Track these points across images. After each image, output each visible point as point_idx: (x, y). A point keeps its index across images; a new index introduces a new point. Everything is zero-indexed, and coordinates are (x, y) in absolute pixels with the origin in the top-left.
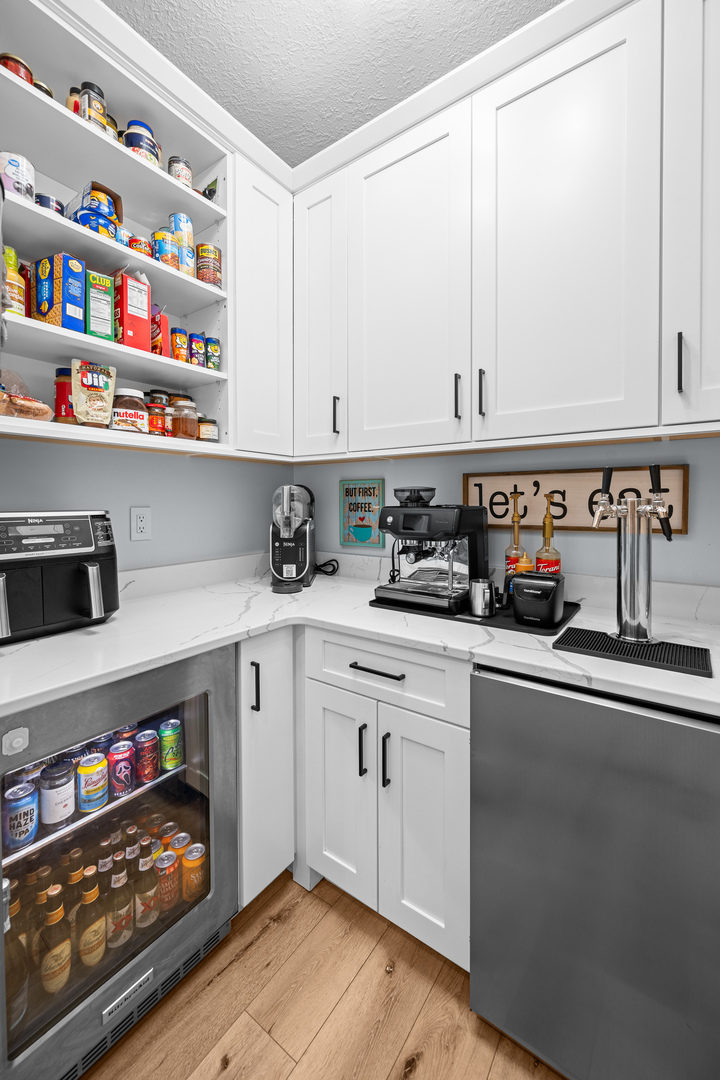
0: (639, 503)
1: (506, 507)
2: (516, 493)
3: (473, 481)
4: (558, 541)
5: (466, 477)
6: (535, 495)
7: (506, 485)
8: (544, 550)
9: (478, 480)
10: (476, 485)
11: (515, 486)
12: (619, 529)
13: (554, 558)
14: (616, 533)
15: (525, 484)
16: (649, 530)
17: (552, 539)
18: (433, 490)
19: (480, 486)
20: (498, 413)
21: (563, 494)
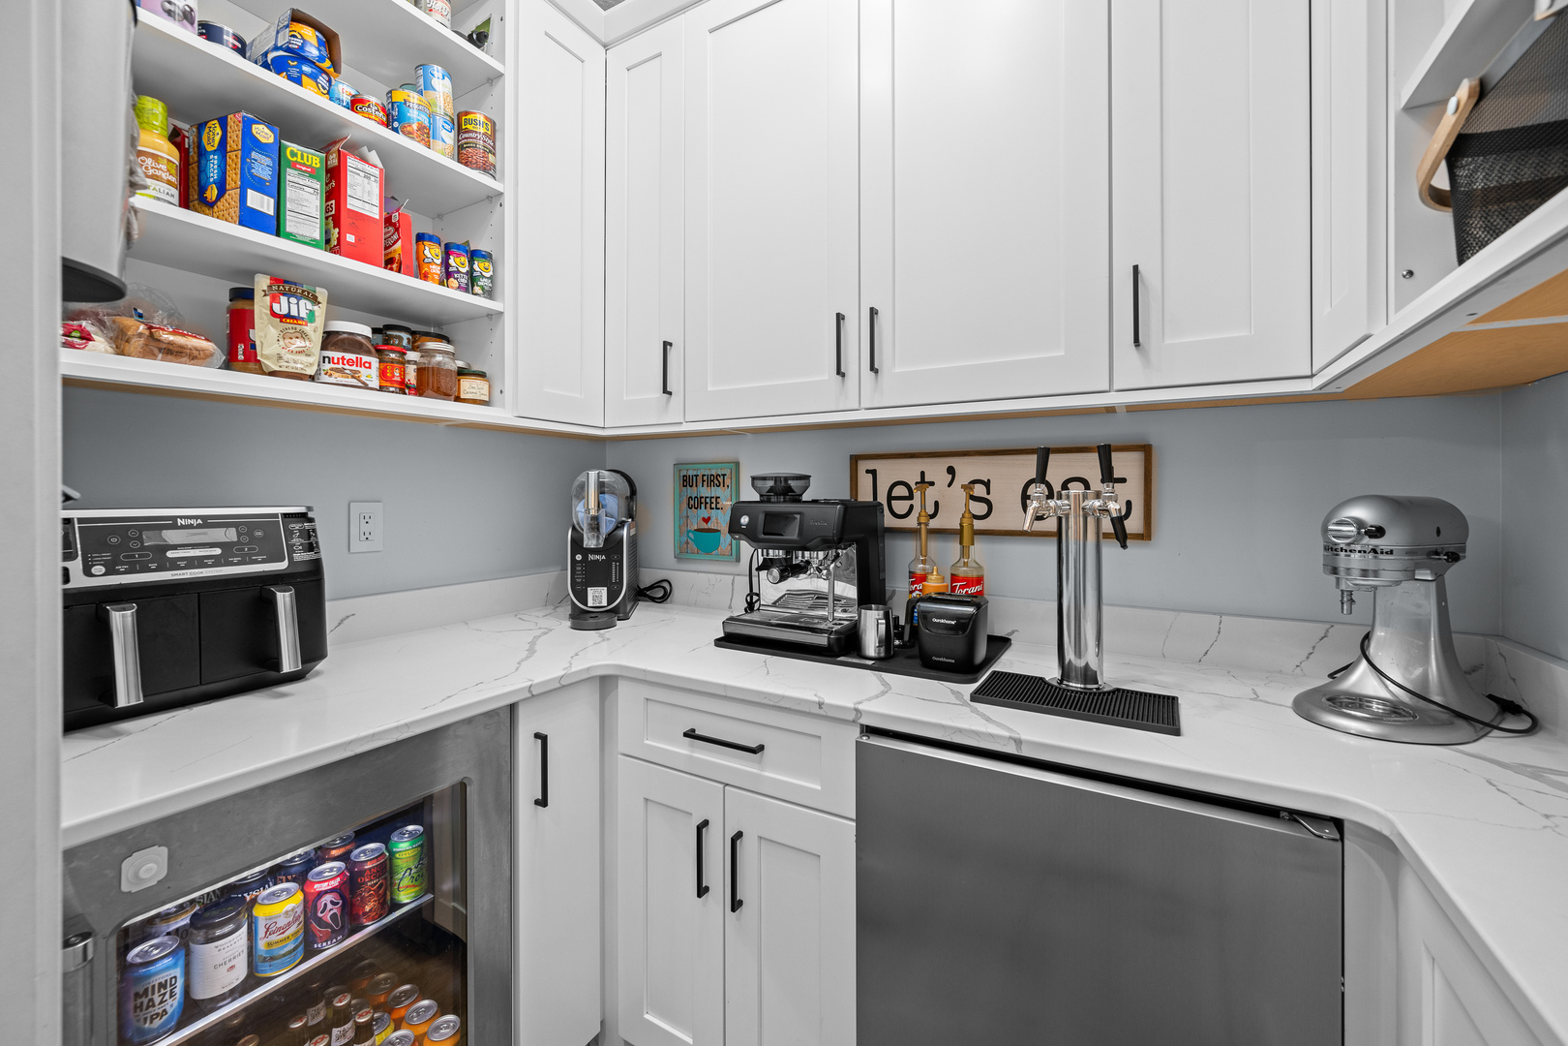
0: (1085, 498)
1: (909, 503)
2: (923, 483)
3: (863, 466)
4: (980, 550)
5: (855, 460)
6: (949, 485)
7: (909, 472)
8: (961, 564)
9: (871, 465)
10: (868, 471)
11: (923, 473)
12: (1058, 533)
13: (975, 574)
14: (1055, 539)
15: (936, 470)
16: (1098, 533)
17: (972, 547)
18: (807, 478)
19: (873, 472)
20: (897, 370)
21: (987, 484)
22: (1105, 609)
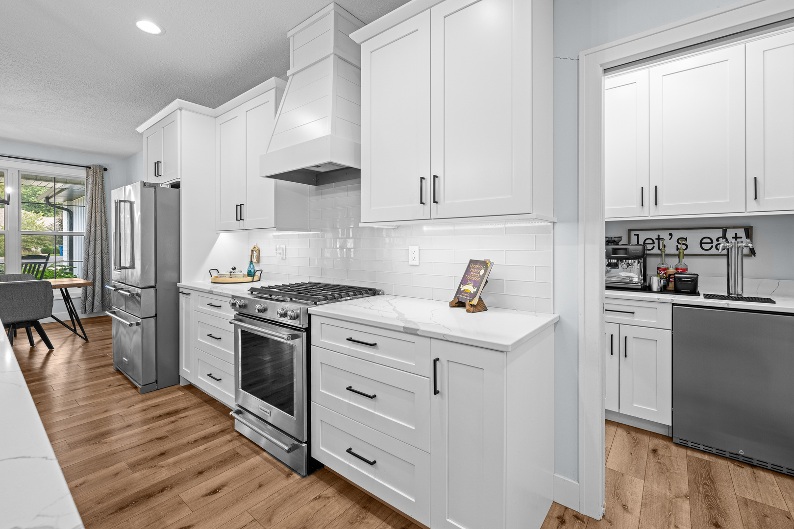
0: (738, 243)
1: (653, 245)
2: (659, 239)
3: (633, 233)
4: (686, 261)
5: (630, 231)
6: (670, 239)
7: (654, 235)
8: (679, 264)
9: (637, 233)
10: (635, 235)
11: (659, 236)
12: (728, 255)
13: (685, 268)
14: (726, 257)
15: (664, 235)
16: (742, 255)
17: (683, 259)
18: (621, 237)
19: (638, 235)
20: (664, 205)
21: (686, 239)
22: (744, 279)
